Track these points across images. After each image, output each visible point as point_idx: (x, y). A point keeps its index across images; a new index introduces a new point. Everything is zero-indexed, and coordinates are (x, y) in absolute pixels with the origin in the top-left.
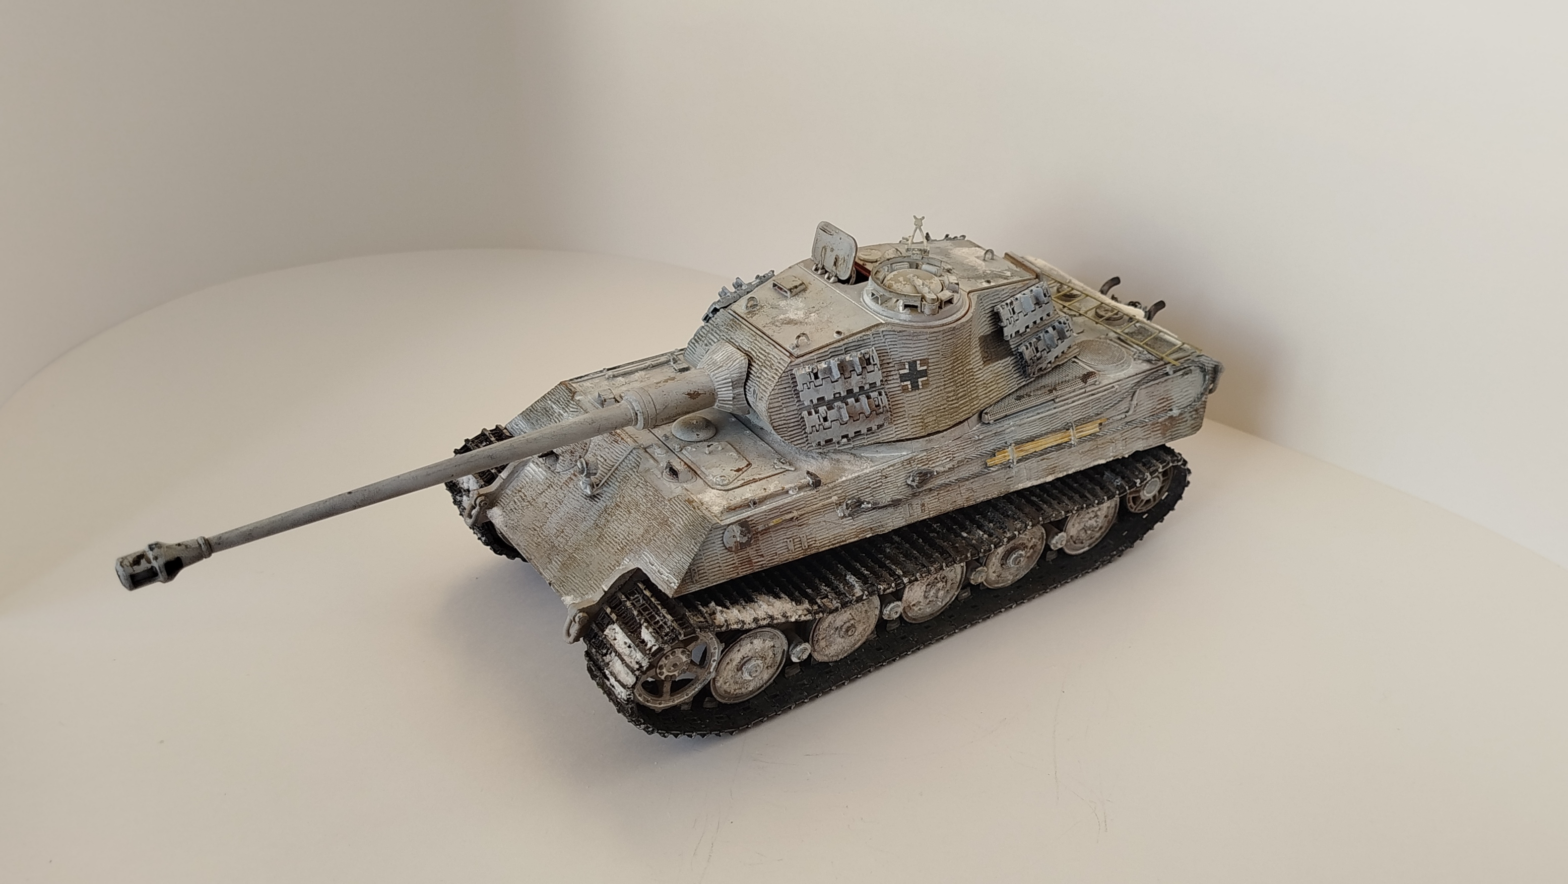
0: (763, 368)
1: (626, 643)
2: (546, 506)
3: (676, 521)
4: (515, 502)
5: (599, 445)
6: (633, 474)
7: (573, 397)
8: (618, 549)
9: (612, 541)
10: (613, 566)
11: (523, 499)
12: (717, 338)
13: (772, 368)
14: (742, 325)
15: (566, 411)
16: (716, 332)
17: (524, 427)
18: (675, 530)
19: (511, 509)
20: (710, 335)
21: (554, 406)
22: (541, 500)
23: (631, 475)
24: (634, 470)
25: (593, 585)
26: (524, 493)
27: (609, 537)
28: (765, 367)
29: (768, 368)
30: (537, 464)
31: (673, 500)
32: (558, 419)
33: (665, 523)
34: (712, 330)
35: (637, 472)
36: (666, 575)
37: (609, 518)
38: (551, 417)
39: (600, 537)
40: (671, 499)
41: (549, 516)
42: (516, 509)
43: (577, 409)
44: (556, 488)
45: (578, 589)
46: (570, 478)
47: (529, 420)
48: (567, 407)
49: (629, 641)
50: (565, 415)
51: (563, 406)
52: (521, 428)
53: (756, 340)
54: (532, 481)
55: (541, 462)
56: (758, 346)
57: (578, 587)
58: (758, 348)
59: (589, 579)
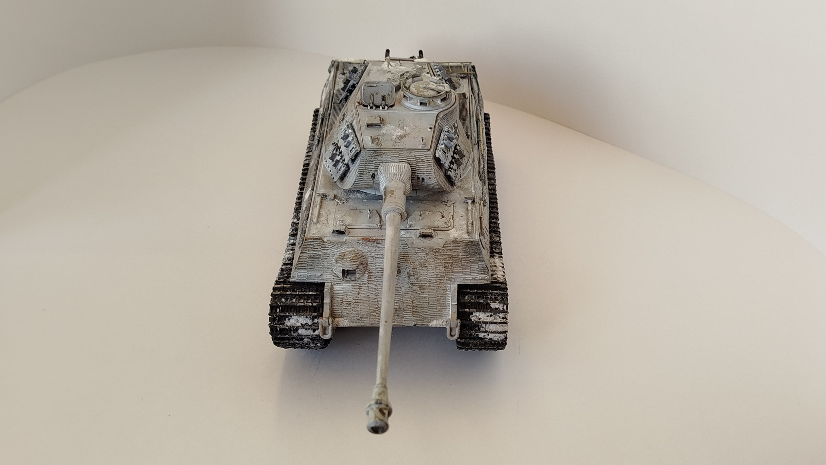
0: (418, 164)
1: (488, 316)
2: (369, 297)
3: (457, 253)
4: (346, 308)
5: (369, 251)
6: (408, 250)
7: (323, 241)
8: (437, 285)
9: (430, 284)
10: (444, 293)
11: (350, 304)
12: (373, 166)
13: (423, 161)
14: (384, 152)
15: (327, 249)
16: (369, 163)
17: (306, 273)
18: (461, 256)
19: (347, 313)
20: (366, 167)
21: (315, 252)
22: (362, 296)
23: (407, 251)
24: (406, 248)
25: (441, 308)
26: (347, 301)
27: (426, 283)
28: (418, 163)
29: (421, 162)
30: (338, 284)
31: (445, 245)
32: (326, 256)
33: (452, 258)
34: (366, 163)
35: (409, 247)
36: (478, 277)
37: (416, 277)
38: (320, 258)
39: (420, 287)
40: (444, 246)
41: (376, 300)
42: (350, 311)
43: (333, 244)
44: (366, 286)
45: (434, 315)
46: (369, 276)
47: (305, 268)
48: (325, 247)
49: (489, 314)
50: (328, 251)
51: (322, 248)
52: (305, 275)
53: (400, 154)
54: (345, 293)
55: (341, 281)
56: (404, 156)
57: (433, 315)
58: (406, 157)
59: (436, 308)
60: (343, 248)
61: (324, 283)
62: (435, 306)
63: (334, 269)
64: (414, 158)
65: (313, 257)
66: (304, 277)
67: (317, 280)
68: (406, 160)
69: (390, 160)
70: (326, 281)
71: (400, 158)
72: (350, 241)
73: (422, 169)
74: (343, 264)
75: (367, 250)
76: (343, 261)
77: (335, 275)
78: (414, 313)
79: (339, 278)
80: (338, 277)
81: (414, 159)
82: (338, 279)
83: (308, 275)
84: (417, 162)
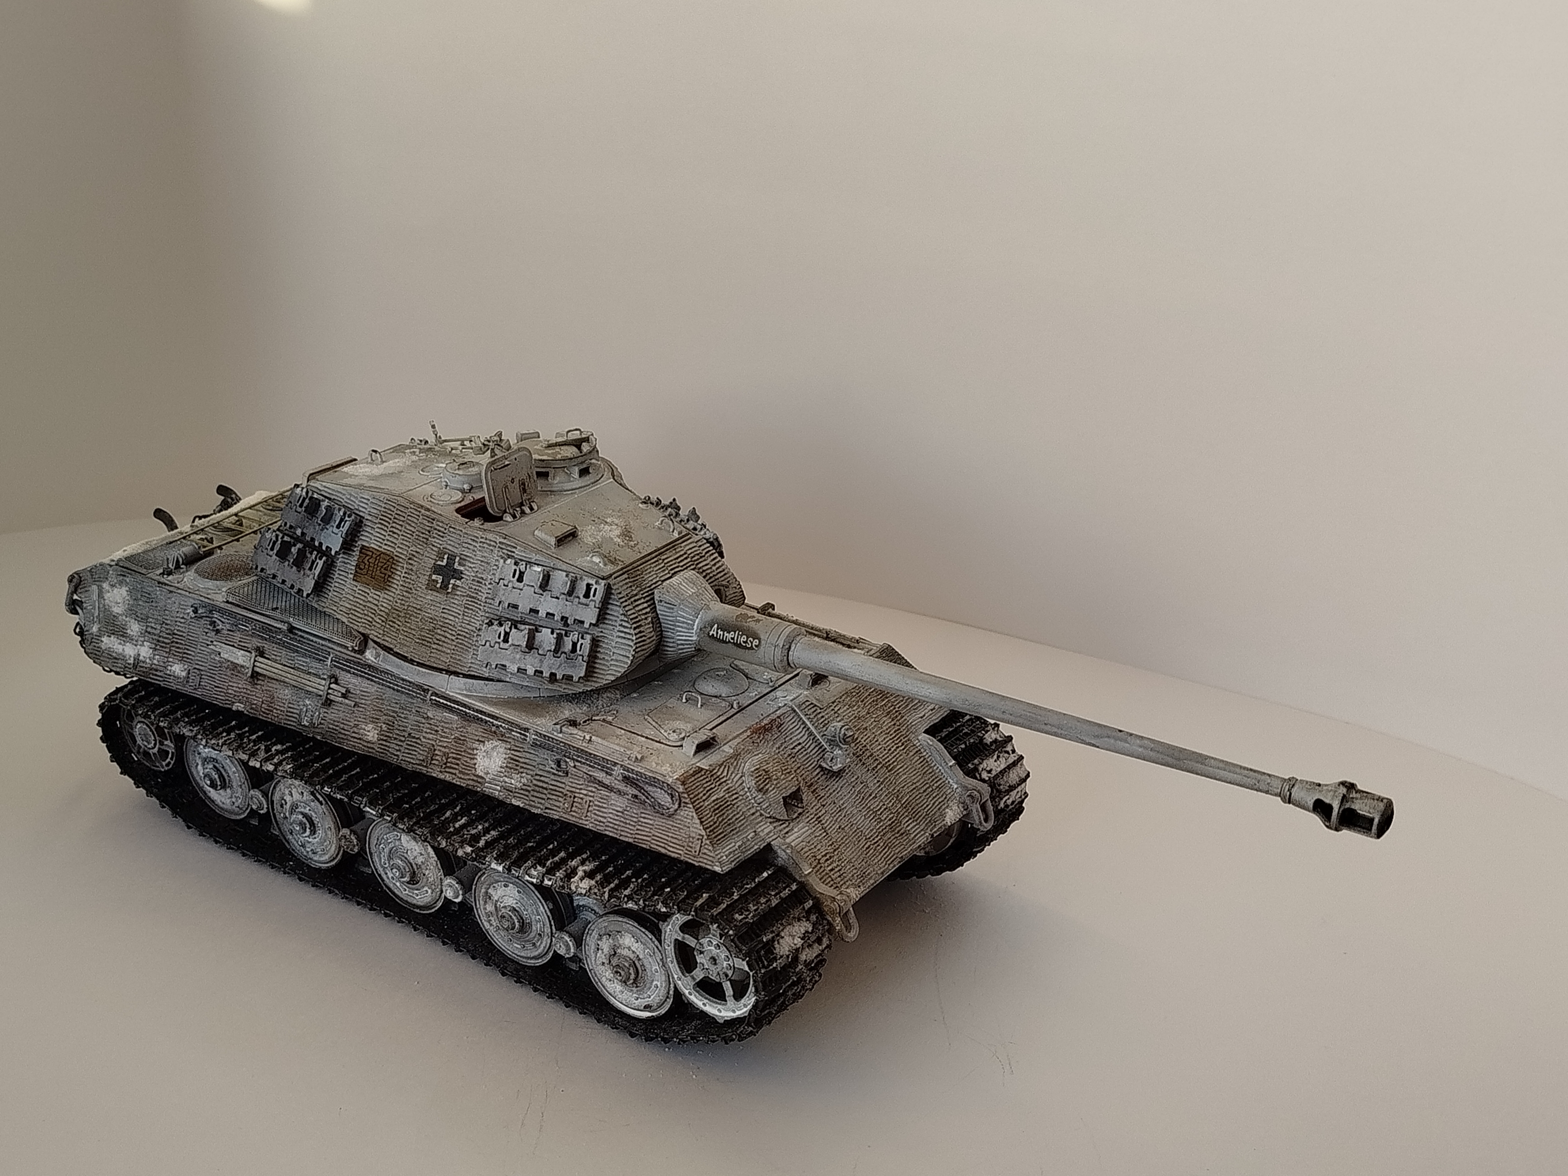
4: (832, 870)
5: (779, 748)
7: (707, 771)
8: (903, 750)
11: (828, 859)
15: (726, 782)
17: (734, 843)
19: (839, 876)
22: (833, 834)
26: (823, 856)
30: (787, 833)
34: (632, 602)
42: (840, 870)
44: (823, 811)
46: (812, 792)
47: (725, 836)
51: (717, 784)
52: (734, 849)
53: (664, 560)
54: (809, 842)
55: (787, 827)
56: (672, 561)
57: (937, 803)
58: (674, 562)
59: (931, 789)
60: (743, 765)
61: (769, 844)
62: (928, 788)
63: (762, 811)
64: (686, 558)
65: (718, 808)
66: (736, 852)
67: (756, 847)
68: (678, 567)
69: (658, 579)
70: (771, 839)
71: (669, 568)
72: (742, 747)
73: (709, 571)
74: (778, 785)
75: (775, 749)
76: (775, 782)
77: (772, 820)
78: (914, 816)
79: (781, 822)
80: (779, 820)
81: (689, 560)
82: (781, 825)
83: (738, 844)
84: (696, 563)
